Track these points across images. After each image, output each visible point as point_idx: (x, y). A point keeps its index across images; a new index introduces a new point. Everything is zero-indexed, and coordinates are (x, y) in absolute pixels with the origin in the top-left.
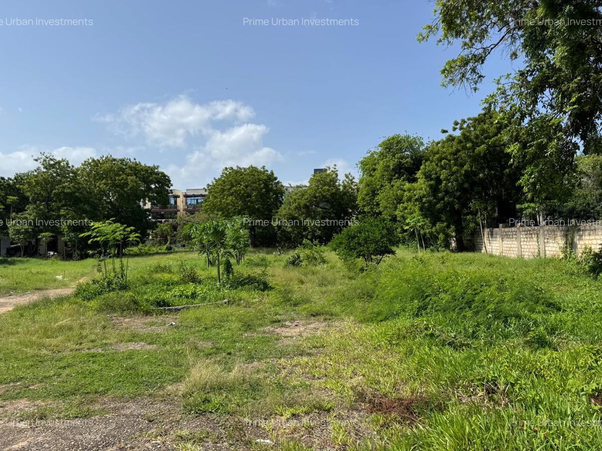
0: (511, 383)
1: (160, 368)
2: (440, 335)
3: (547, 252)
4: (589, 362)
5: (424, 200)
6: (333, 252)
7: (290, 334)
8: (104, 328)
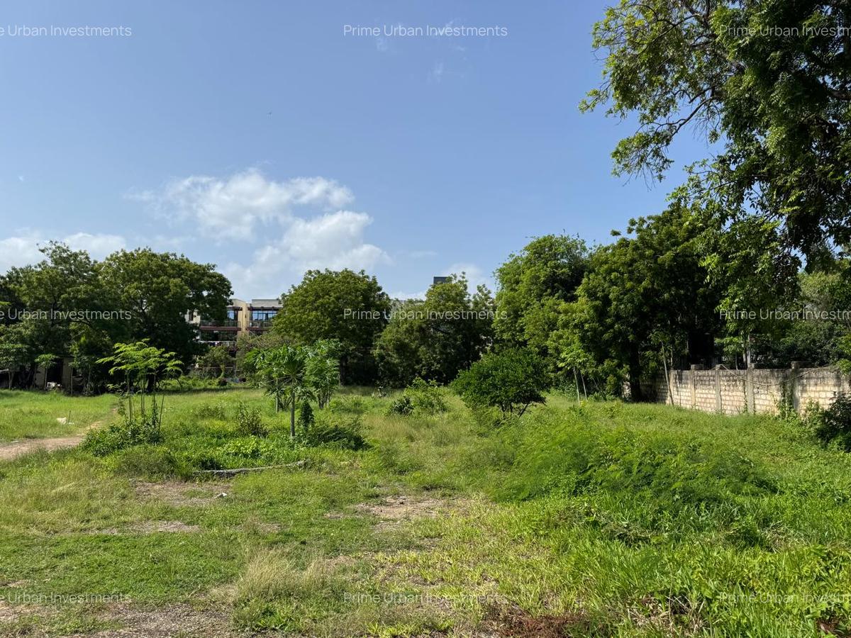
0: (707, 599)
1: (202, 561)
2: (606, 524)
3: (758, 407)
4: (817, 570)
5: (587, 326)
6: (457, 397)
7: (392, 516)
8: (124, 497)
